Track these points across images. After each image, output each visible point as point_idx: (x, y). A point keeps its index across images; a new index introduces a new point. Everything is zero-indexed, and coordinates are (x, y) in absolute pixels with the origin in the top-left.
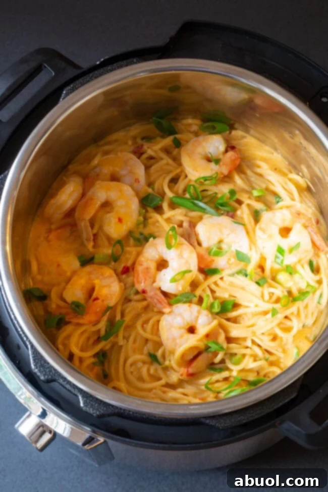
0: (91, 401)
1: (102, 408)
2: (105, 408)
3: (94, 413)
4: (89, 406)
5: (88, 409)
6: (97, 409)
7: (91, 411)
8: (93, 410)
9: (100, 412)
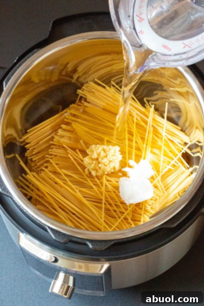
5: (95, 247)
8: (99, 247)
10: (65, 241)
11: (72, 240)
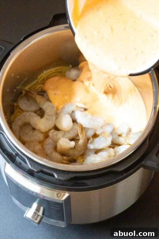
0: (60, 174)
1: (66, 176)
2: (67, 176)
3: (63, 179)
4: (60, 176)
5: (60, 178)
6: (64, 177)
7: (61, 178)
8: (62, 178)
9: (65, 178)
10: (38, 171)
11: (43, 170)
